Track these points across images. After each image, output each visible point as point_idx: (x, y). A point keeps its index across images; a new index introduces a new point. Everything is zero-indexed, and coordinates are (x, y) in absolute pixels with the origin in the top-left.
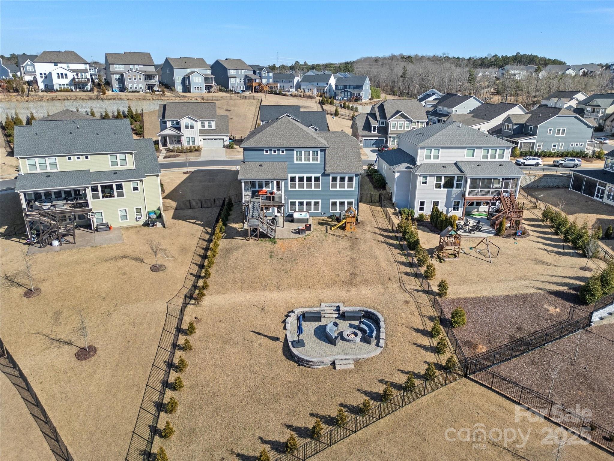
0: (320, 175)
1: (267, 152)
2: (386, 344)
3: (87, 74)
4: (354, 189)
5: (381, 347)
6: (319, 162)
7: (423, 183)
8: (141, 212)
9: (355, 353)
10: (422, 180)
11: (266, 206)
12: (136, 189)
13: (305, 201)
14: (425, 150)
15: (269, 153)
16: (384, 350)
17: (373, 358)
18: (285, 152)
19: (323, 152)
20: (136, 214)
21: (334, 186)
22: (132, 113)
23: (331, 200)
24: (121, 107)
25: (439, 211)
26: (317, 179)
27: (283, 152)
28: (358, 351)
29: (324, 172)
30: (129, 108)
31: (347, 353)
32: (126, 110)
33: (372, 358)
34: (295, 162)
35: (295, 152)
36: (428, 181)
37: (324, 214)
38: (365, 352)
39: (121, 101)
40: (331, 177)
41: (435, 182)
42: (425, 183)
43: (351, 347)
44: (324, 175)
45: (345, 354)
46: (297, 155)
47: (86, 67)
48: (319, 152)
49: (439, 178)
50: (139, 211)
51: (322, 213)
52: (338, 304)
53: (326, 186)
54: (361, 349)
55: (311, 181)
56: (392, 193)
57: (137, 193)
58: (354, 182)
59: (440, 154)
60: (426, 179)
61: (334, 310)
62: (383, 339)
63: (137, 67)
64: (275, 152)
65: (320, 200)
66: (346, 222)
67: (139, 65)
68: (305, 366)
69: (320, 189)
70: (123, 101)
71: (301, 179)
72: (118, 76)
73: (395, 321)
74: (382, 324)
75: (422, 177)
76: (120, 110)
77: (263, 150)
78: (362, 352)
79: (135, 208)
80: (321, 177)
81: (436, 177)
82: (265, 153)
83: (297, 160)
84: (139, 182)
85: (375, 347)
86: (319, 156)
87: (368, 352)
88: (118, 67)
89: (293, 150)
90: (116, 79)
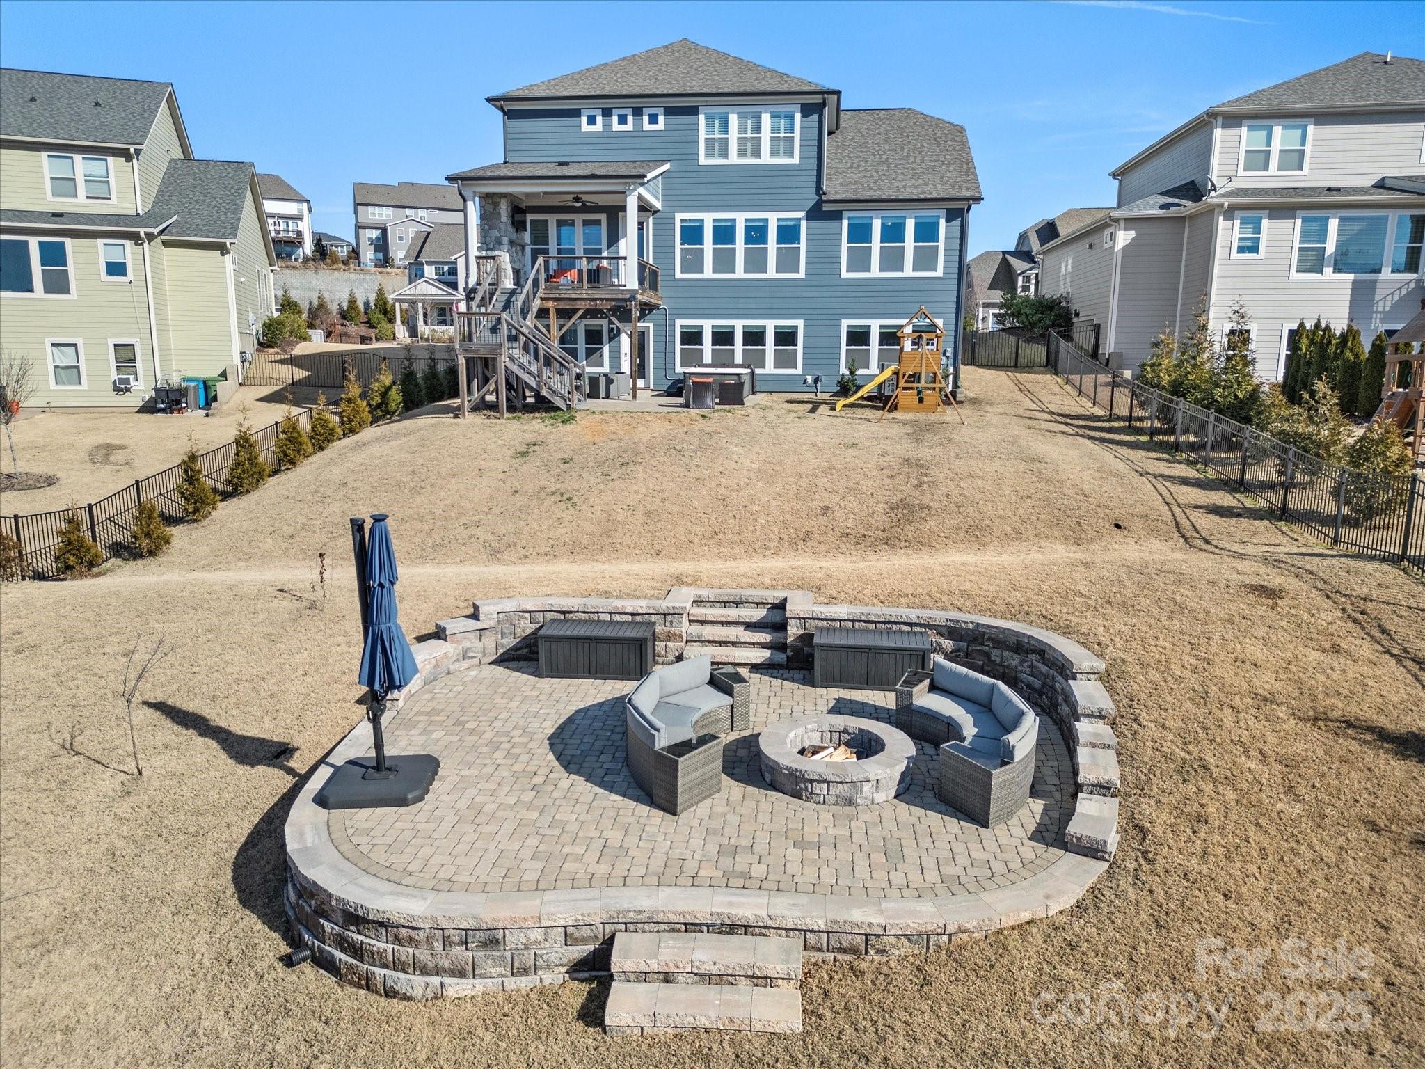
0: (801, 214)
1: (592, 121)
2: (1136, 830)
3: (299, 222)
4: (939, 273)
5: (1093, 851)
6: (796, 159)
7: (1241, 250)
8: (134, 361)
9: (828, 876)
10: (1237, 235)
11: (562, 305)
12: (116, 269)
13: (739, 326)
14: (1244, 129)
15: (599, 127)
16: (1125, 883)
17: (1014, 941)
18: (661, 118)
19: (815, 117)
20: (113, 365)
21: (860, 260)
22: (385, 303)
23: (845, 323)
24: (361, 289)
25: (1332, 336)
26: (788, 233)
27: (654, 119)
28: (862, 871)
29: (820, 203)
30: (380, 292)
31: (758, 871)
32: (373, 297)
33: (997, 939)
34: (703, 160)
35: (702, 117)
36: (1264, 236)
37: (816, 380)
38: (932, 877)
39: (361, 276)
40: (845, 223)
41: (1297, 245)
42: (1254, 249)
43: (810, 833)
44: (816, 213)
45: (730, 881)
46: (710, 130)
47: (300, 210)
48: (798, 117)
49: (1315, 226)
50: (125, 356)
51: (810, 379)
52: (780, 595)
53: (824, 259)
54: (892, 853)
55: (764, 240)
56: (1098, 326)
57: (121, 285)
58: (941, 244)
59: (1308, 148)
60: (1258, 230)
61: (749, 626)
62: (1103, 789)
63: (421, 213)
64: (623, 120)
65: (800, 324)
66: (896, 373)
67: (427, 209)
68: (331, 966)
69: (802, 274)
70: (368, 277)
71: (724, 233)
72: (375, 234)
73: (1193, 680)
74: (1087, 692)
75: (1237, 222)
76: (357, 295)
77: (576, 113)
78: (897, 878)
79: (111, 343)
80: (804, 224)
81: (1299, 222)
82: (585, 127)
83: (709, 154)
84: (128, 244)
85: (1031, 850)
86: (797, 135)
87: (955, 885)
88: (377, 212)
89: (694, 111)
90: (370, 239)
